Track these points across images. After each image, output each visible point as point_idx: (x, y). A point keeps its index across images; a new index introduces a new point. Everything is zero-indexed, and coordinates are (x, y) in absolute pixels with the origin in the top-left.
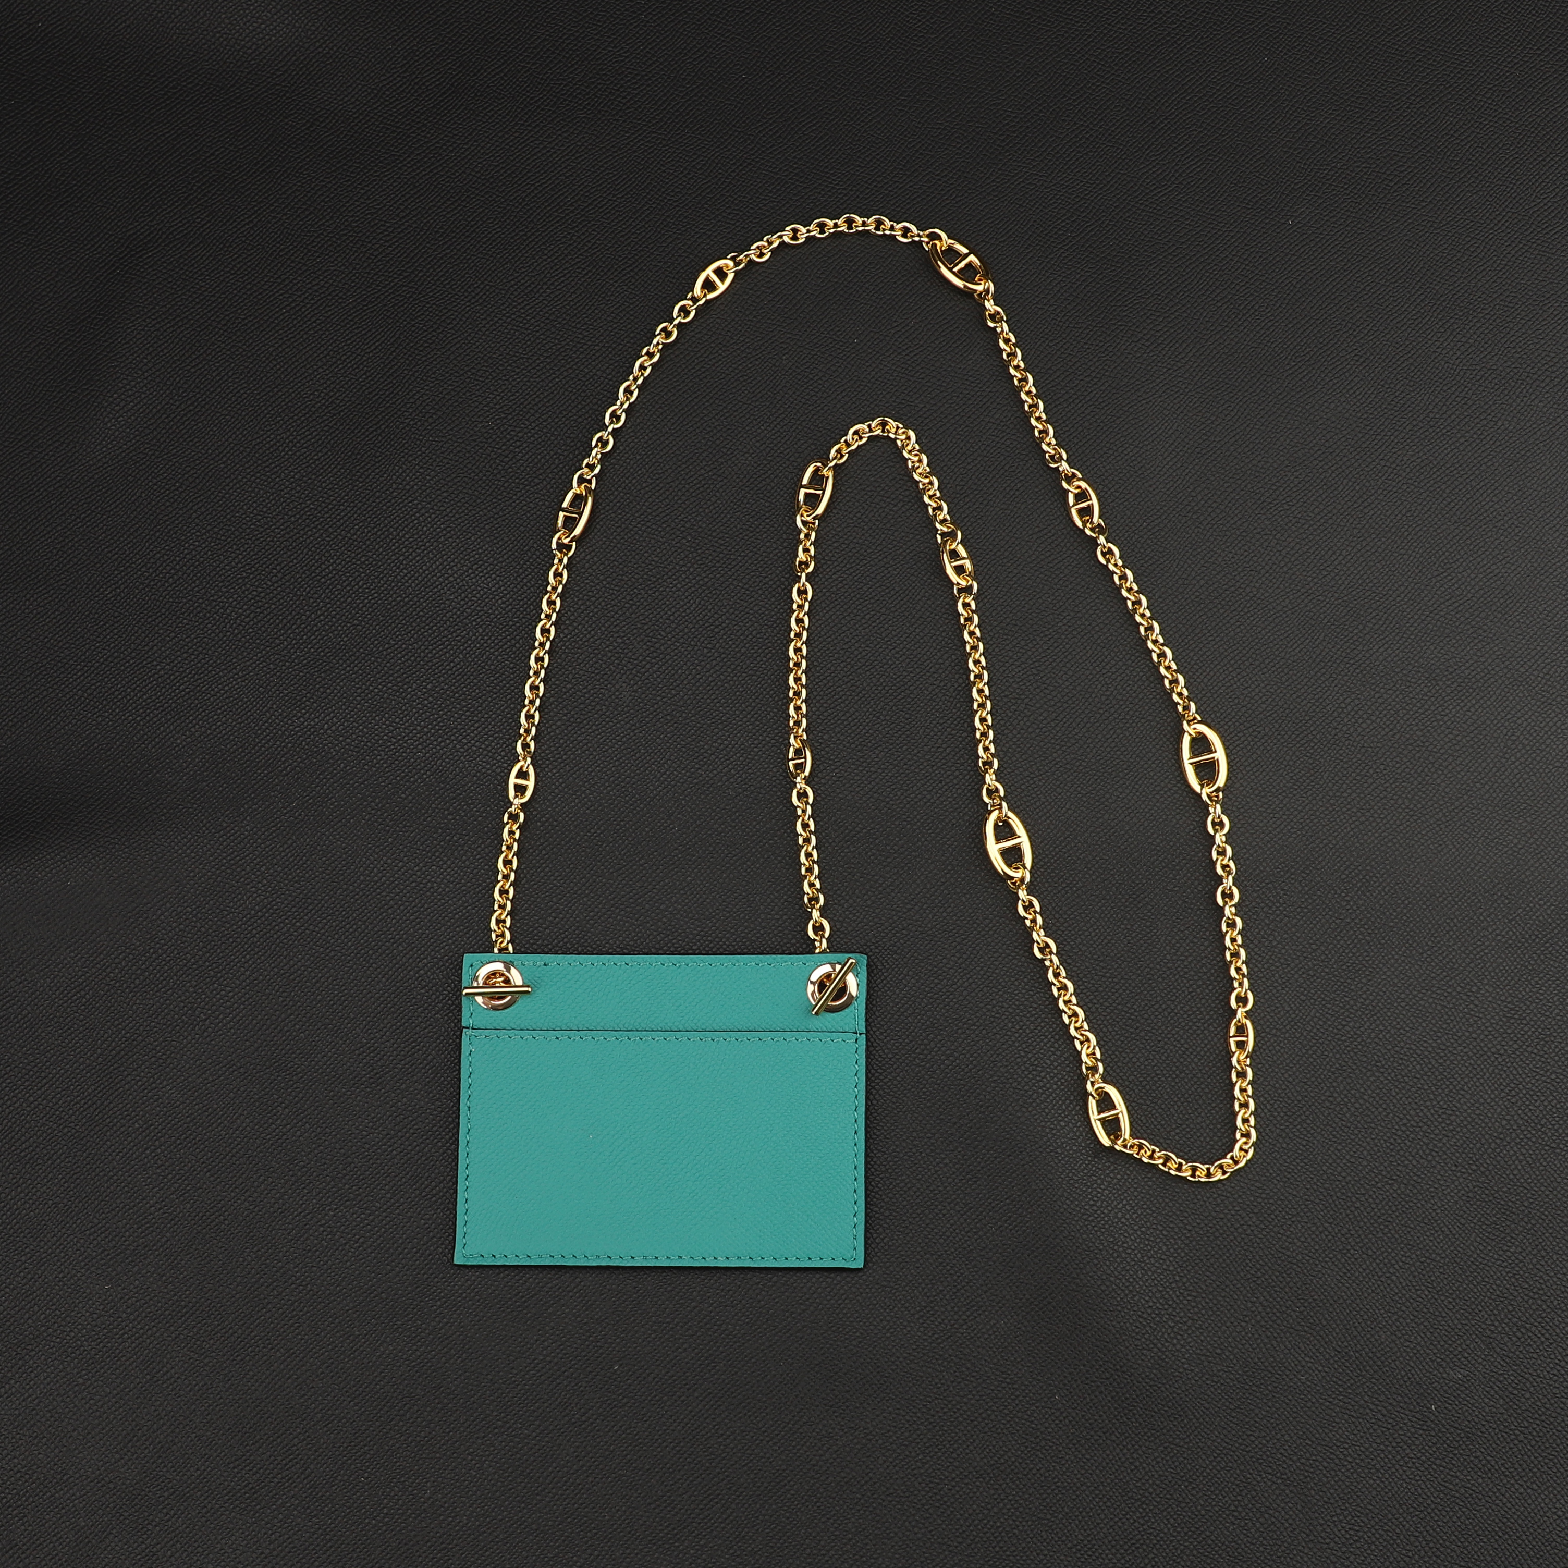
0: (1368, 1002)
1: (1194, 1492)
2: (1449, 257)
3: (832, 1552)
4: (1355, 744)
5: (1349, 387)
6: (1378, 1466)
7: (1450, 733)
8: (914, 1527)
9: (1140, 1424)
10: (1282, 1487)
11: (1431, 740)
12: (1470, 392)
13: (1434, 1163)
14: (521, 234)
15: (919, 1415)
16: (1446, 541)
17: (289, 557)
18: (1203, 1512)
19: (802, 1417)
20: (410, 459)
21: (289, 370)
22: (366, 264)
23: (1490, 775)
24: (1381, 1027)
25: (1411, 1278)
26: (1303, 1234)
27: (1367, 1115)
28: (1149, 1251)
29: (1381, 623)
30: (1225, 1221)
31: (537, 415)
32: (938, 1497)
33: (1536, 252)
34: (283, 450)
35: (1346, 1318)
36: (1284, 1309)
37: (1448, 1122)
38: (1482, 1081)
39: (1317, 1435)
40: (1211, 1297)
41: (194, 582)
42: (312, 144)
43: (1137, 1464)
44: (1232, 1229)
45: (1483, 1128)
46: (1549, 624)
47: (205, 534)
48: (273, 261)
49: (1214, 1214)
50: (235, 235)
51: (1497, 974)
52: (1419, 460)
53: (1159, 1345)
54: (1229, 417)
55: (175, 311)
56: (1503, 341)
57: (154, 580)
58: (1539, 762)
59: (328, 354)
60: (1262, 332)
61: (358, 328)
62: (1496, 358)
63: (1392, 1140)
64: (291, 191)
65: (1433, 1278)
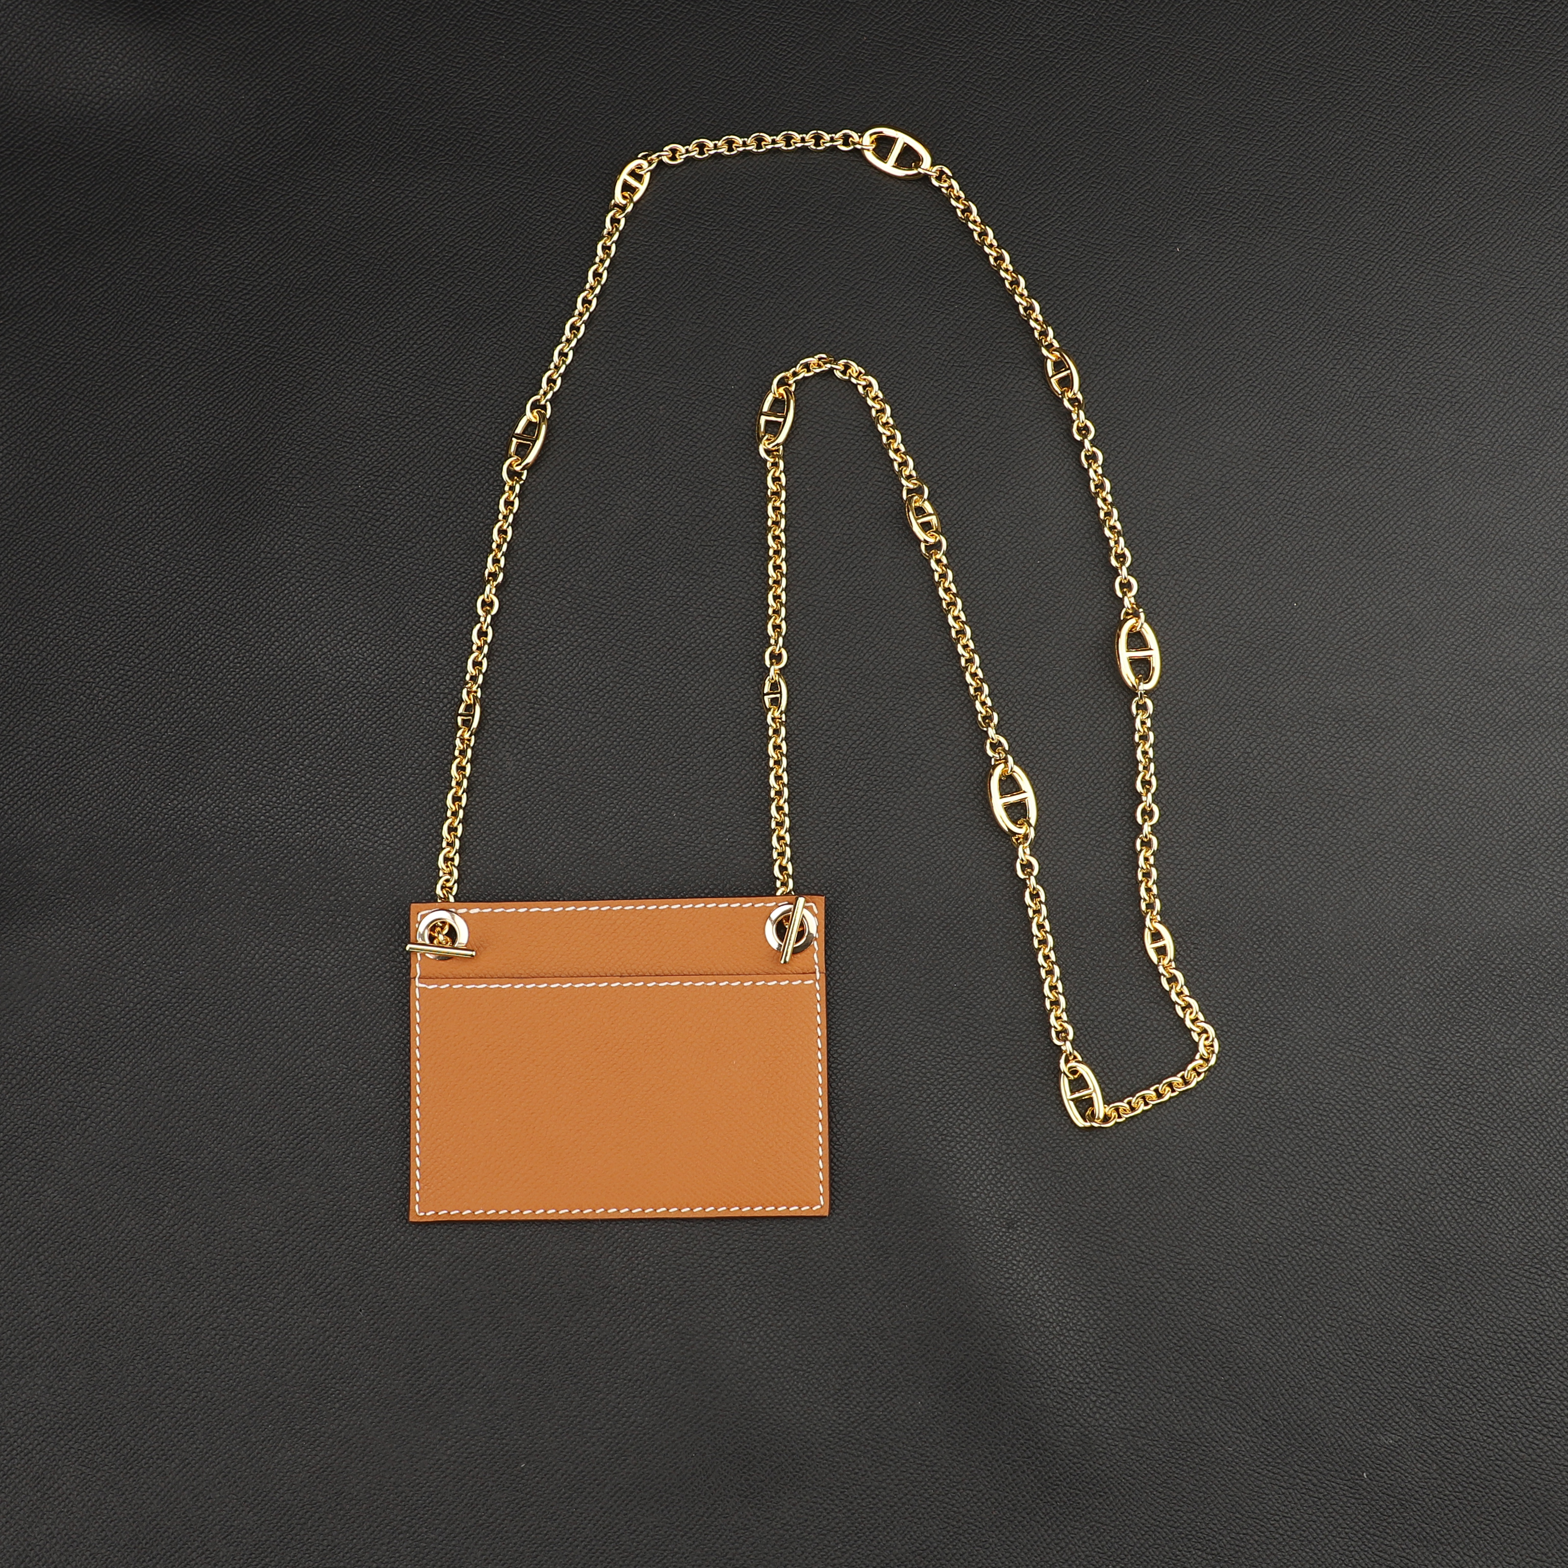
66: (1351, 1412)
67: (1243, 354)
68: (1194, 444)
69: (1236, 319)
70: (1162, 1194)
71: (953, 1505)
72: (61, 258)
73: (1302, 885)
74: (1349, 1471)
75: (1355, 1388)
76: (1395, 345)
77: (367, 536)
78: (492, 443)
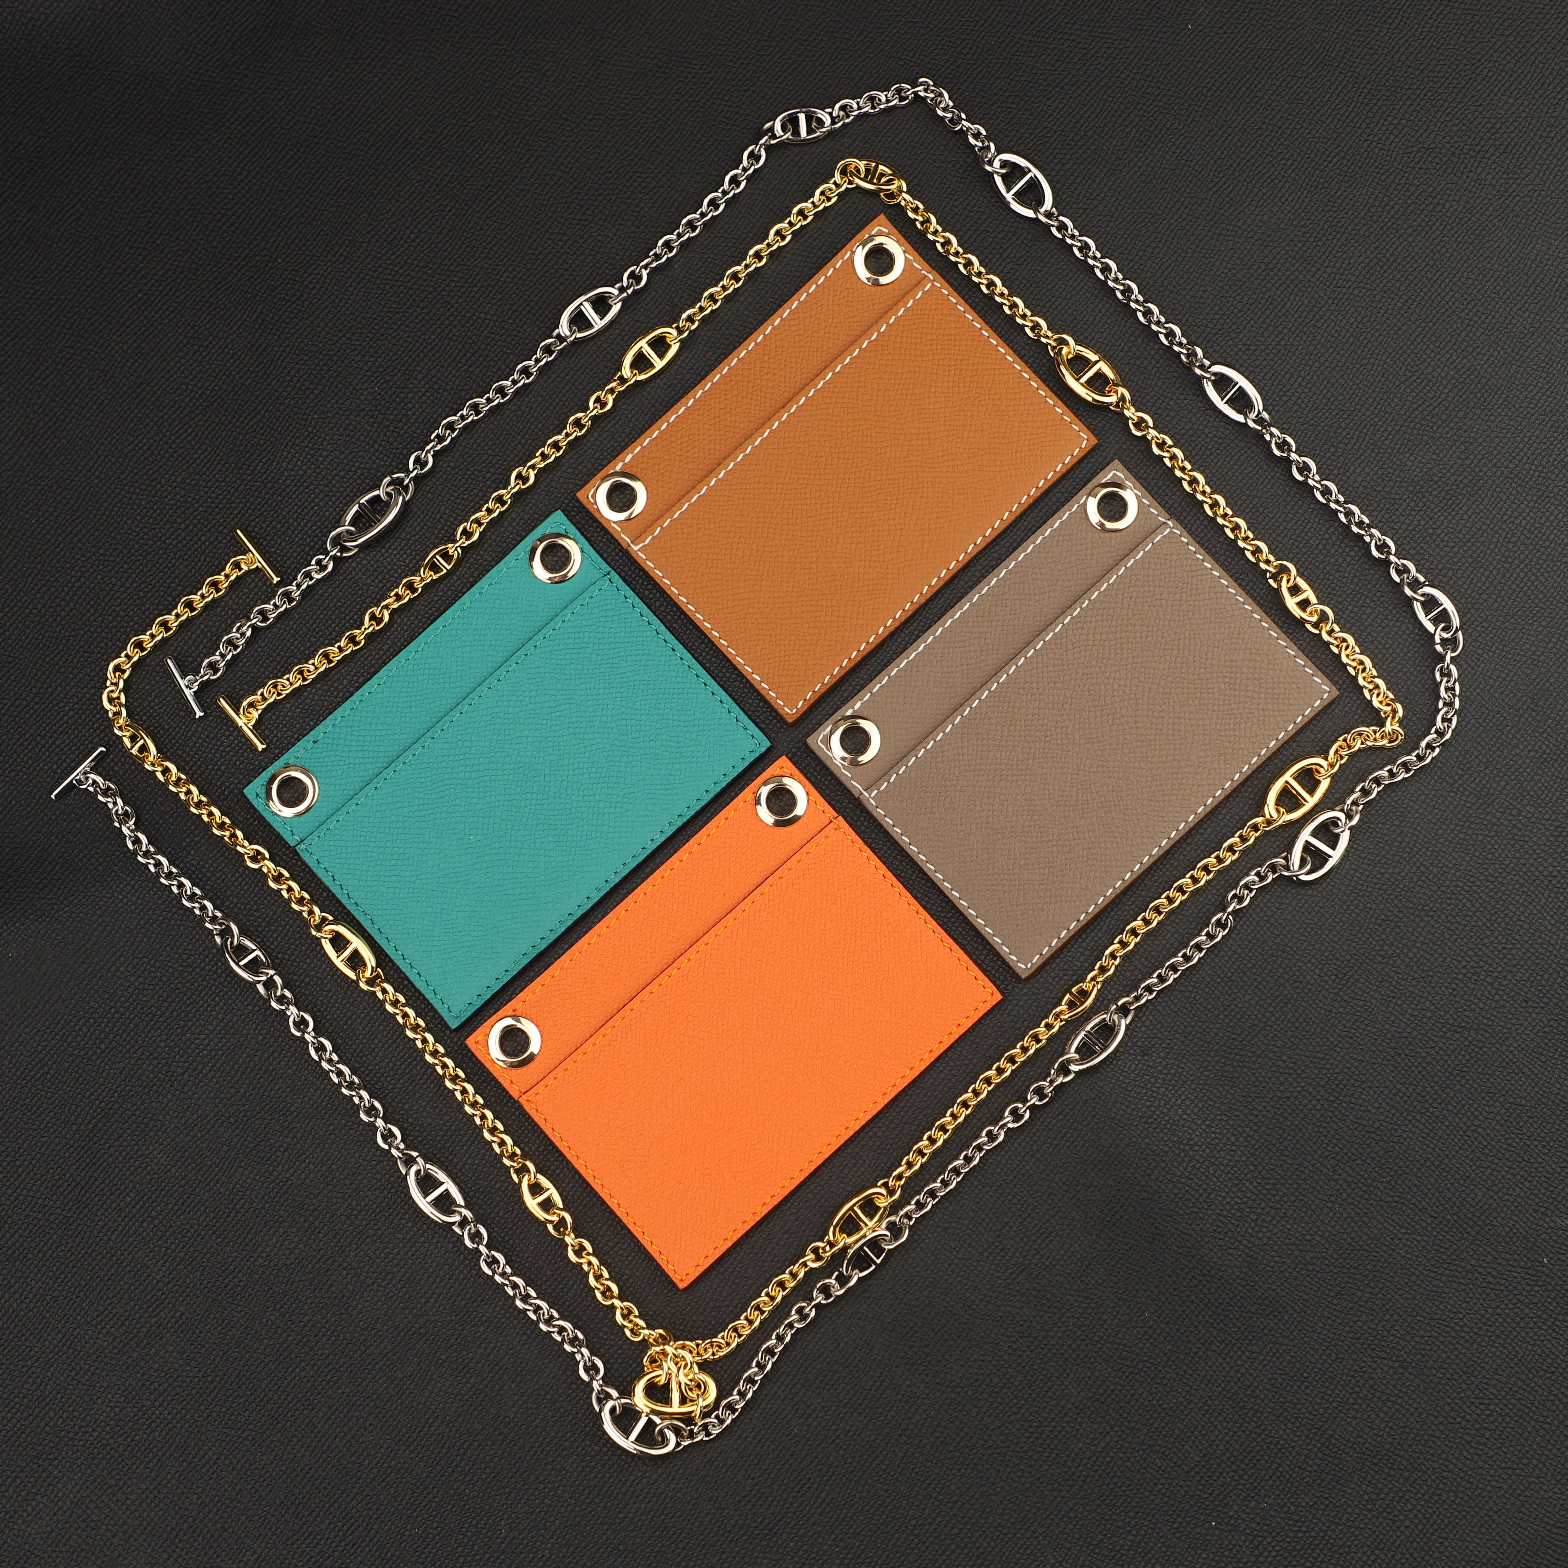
0: (1404, 844)
1: (1308, 1391)
2: (1366, 34)
3: (939, 1519)
4: (1346, 575)
5: (1280, 195)
6: (1497, 1332)
7: (1445, 546)
8: (1020, 1477)
9: (1239, 1328)
10: (1401, 1371)
11: (1426, 557)
12: (1411, 177)
13: (1502, 1002)
14: (372, 178)
15: (1005, 1357)
16: (1409, 343)
17: (187, 567)
18: (1321, 1411)
19: (883, 1381)
20: (298, 441)
21: (149, 366)
22: (210, 239)
23: (1495, 583)
24: (1422, 869)
25: (1498, 1127)
26: (1376, 1099)
27: (1423, 964)
28: (1217, 1144)
29: (1353, 441)
30: (1292, 1099)
31: (425, 372)
32: (1040, 1441)
33: (1459, 12)
34: (159, 454)
35: (1436, 1181)
36: (1370, 1181)
37: (1510, 957)
38: (1539, 908)
39: (1428, 1310)
40: (1290, 1182)
41: (88, 611)
42: (127, 116)
43: (1243, 1371)
44: (1301, 1107)
45: (1549, 957)
46: (1533, 411)
47: (90, 557)
48: (109, 251)
49: (1279, 1094)
50: (62, 229)
51: (1536, 792)
52: (1367, 261)
53: (1245, 1242)
54: (1157, 250)
55: (12, 322)
56: (1438, 116)
57: (44, 616)
58: (1545, 561)
59: (188, 343)
60: (1178, 151)
61: (215, 309)
62: (1433, 136)
63: (1454, 986)
64: (114, 171)
65: (1522, 1124)
66: (1522, 1198)
67: (1270, 127)
68: (1231, 228)
69: (1259, 90)
70: (1296, 1000)
71: (1125, 1345)
72: (26, 189)
73: (1400, 667)
74: (1528, 1259)
75: (1523, 1173)
76: (1429, 94)
77: (391, 439)
78: (507, 326)
